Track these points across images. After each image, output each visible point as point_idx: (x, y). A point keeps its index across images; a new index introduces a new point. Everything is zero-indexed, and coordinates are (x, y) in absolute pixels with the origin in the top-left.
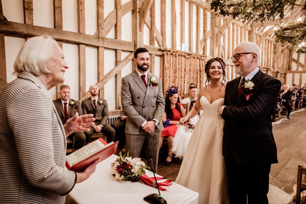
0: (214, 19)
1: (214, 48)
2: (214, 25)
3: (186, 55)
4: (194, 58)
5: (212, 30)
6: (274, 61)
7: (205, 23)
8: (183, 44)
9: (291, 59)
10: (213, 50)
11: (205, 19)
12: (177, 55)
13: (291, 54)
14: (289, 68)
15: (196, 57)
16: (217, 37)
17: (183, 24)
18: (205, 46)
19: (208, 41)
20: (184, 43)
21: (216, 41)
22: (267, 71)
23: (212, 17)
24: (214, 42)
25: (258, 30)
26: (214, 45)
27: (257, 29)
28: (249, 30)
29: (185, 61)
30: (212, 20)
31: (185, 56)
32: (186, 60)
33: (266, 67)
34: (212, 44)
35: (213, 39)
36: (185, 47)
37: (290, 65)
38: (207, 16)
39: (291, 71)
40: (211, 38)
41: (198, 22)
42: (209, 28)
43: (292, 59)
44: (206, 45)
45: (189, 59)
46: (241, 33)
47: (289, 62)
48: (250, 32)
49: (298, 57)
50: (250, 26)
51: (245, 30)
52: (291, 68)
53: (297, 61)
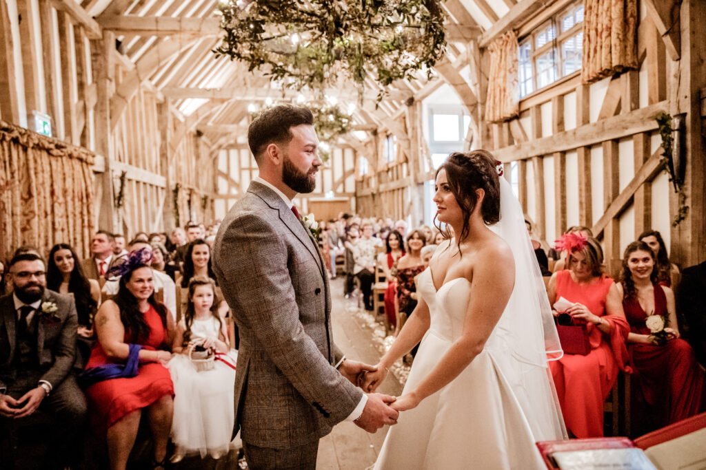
0: (100, 58)
1: (106, 135)
2: (102, 74)
3: (52, 146)
4: (71, 156)
5: (97, 85)
6: (197, 174)
7: (80, 64)
8: (38, 112)
9: (217, 171)
10: (102, 140)
11: (79, 53)
12: (31, 145)
13: (216, 162)
14: (216, 190)
15: (75, 154)
16: (113, 107)
17: (32, 51)
18: (85, 127)
19: (91, 113)
20: (39, 110)
21: (111, 117)
23: (94, 51)
24: (106, 119)
25: (174, 103)
26: (106, 126)
27: (172, 100)
28: (158, 102)
29: (50, 164)
30: (94, 58)
31: (48, 151)
32: (54, 163)
33: (188, 186)
34: (98, 122)
35: (102, 111)
36: (45, 123)
37: (216, 182)
38: (84, 45)
39: (218, 194)
40: (96, 108)
41: (67, 59)
42: (89, 80)
43: (219, 170)
44: (87, 125)
45: (59, 159)
46: (146, 104)
47: (214, 176)
48: (161, 107)
49: (228, 168)
50: (162, 91)
51: (152, 98)
52: (218, 189)
53: (227, 176)
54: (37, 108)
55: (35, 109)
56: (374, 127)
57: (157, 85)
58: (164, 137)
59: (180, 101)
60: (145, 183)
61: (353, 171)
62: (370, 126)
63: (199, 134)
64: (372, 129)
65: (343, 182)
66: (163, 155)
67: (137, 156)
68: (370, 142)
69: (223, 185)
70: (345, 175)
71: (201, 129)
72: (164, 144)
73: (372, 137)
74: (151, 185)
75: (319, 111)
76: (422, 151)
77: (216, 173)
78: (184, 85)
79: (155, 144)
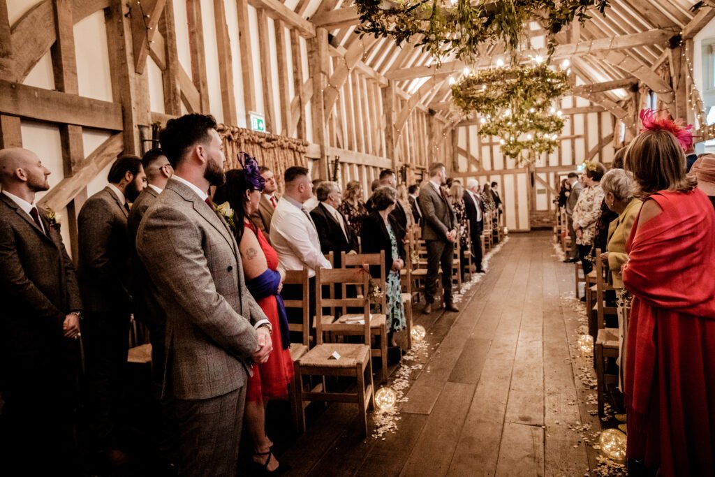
0: (315, 55)
1: (322, 124)
2: (317, 68)
3: (262, 140)
4: (282, 147)
5: (313, 80)
6: (430, 152)
7: (296, 63)
8: (252, 112)
9: (456, 149)
10: (318, 129)
11: (295, 54)
12: (242, 141)
13: (455, 139)
14: (455, 168)
15: (286, 145)
16: (326, 98)
17: (249, 60)
18: (300, 119)
19: (307, 107)
20: (255, 111)
21: (325, 108)
22: (422, 175)
23: (310, 49)
24: (320, 109)
25: (400, 86)
26: (321, 116)
27: (398, 83)
28: (382, 86)
29: (263, 156)
30: (310, 56)
31: (260, 144)
32: (265, 154)
33: (419, 166)
34: (314, 113)
35: (317, 103)
36: (259, 121)
37: (456, 160)
38: (299, 45)
39: (457, 172)
40: (312, 100)
41: (282, 60)
42: (305, 77)
43: (458, 148)
44: (303, 117)
45: (272, 150)
46: (369, 91)
47: (453, 154)
48: (386, 90)
49: (468, 144)
50: (385, 76)
51: (375, 84)
52: (458, 168)
53: (466, 153)
54: (253, 109)
55: (251, 110)
56: (634, 81)
57: (379, 71)
58: (389, 120)
59: (407, 82)
60: (367, 166)
61: (611, 137)
62: (628, 82)
63: (431, 113)
64: (631, 83)
65: (599, 150)
66: (389, 137)
67: (358, 141)
68: (630, 100)
69: (462, 162)
70: (602, 143)
71: (434, 108)
72: (389, 126)
73: (632, 94)
74: (374, 167)
75: (522, 74)
76: (691, 103)
77: (456, 151)
78: (409, 66)
79: (379, 127)
